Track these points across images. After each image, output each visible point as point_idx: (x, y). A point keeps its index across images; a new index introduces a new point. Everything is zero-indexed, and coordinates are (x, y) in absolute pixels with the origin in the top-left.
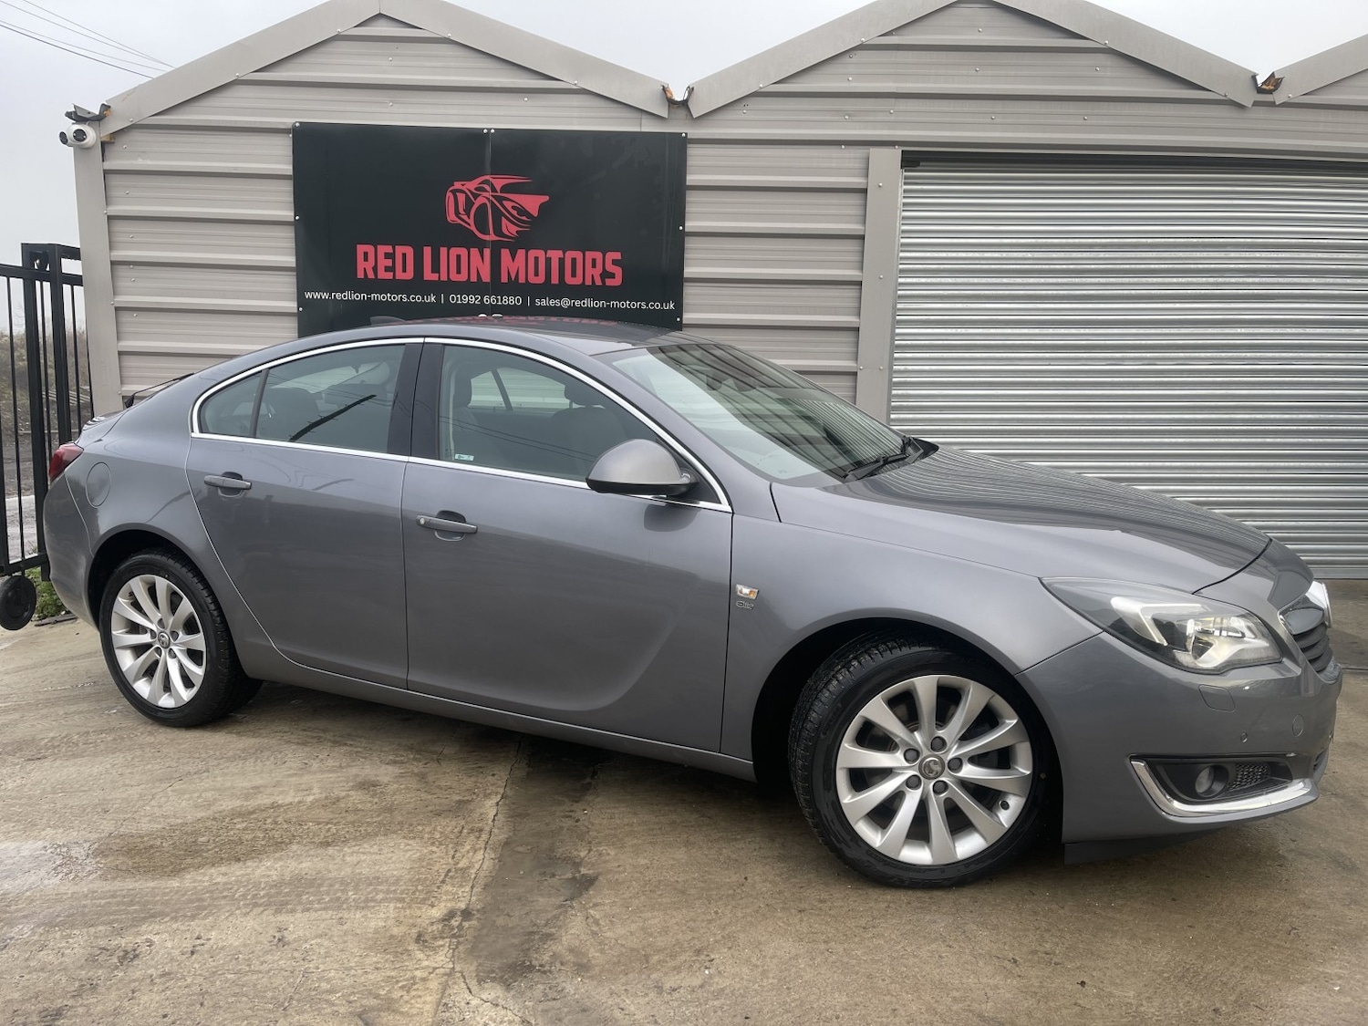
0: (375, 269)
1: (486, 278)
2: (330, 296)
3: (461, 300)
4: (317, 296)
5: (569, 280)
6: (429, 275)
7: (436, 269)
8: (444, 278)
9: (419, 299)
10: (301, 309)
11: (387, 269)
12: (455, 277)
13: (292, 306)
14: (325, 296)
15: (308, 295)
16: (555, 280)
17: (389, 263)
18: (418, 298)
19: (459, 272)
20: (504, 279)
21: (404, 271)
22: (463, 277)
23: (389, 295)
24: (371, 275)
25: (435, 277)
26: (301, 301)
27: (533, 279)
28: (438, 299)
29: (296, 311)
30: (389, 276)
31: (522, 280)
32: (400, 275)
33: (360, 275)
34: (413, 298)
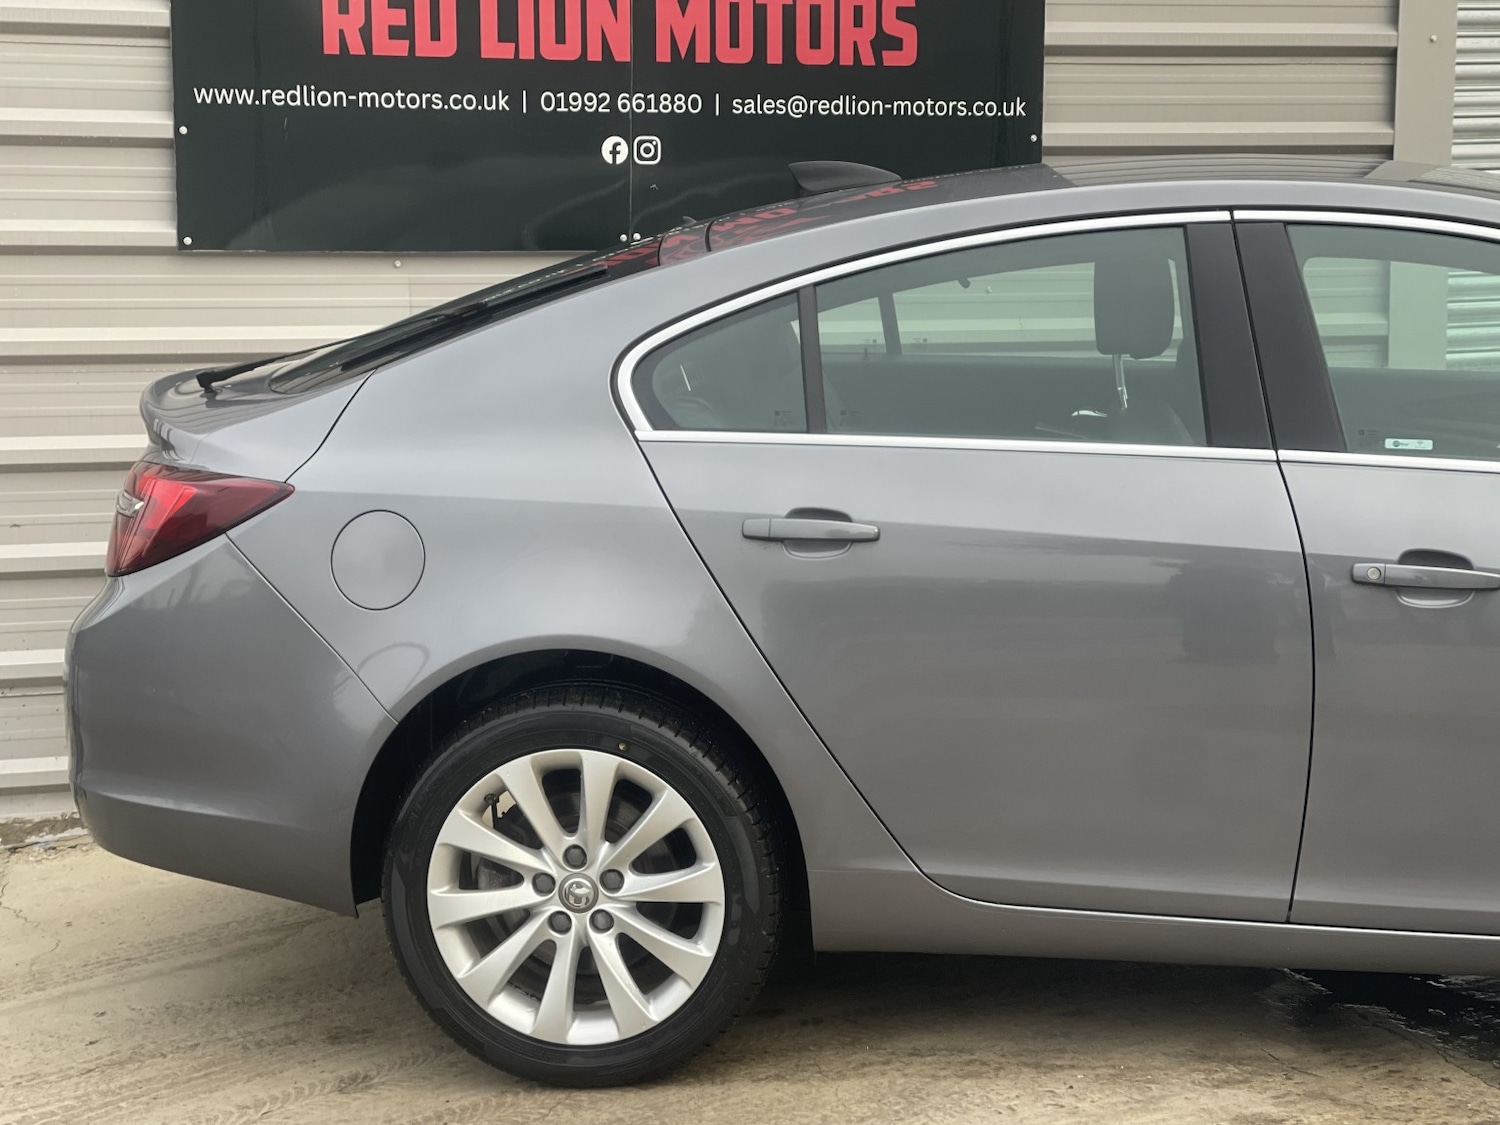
0: (366, 33)
1: (623, 53)
2: (257, 96)
3: (567, 105)
4: (224, 97)
5: (806, 56)
6: (492, 48)
7: (508, 31)
8: (527, 53)
9: (470, 102)
10: (183, 130)
11: (395, 33)
12: (551, 51)
13: (160, 123)
14: (246, 97)
15: (202, 96)
16: (775, 56)
17: (399, 17)
18: (468, 102)
19: (561, 38)
20: (663, 55)
21: (435, 36)
22: (570, 52)
23: (399, 94)
24: (356, 48)
25: (506, 51)
26: (183, 107)
27: (727, 56)
28: (514, 102)
29: (170, 134)
30: (400, 48)
31: (702, 56)
32: (425, 48)
33: (331, 47)
34: (456, 103)
